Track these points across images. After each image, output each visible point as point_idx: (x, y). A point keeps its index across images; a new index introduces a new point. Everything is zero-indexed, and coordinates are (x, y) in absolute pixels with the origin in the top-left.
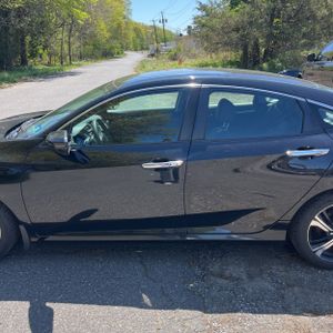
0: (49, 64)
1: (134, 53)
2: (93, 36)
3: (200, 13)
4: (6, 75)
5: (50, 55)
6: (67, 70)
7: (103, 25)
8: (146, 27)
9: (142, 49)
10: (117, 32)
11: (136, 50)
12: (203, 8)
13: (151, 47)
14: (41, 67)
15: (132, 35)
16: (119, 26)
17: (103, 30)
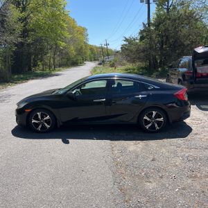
0: (43, 70)
1: (90, 63)
2: (67, 54)
3: (125, 43)
4: (22, 76)
5: (43, 65)
6: (53, 73)
7: (72, 48)
8: (97, 48)
9: (95, 60)
10: (80, 51)
11: (91, 61)
12: (126, 40)
13: (100, 59)
14: (39, 72)
15: (89, 52)
16: (81, 48)
17: (72, 51)
